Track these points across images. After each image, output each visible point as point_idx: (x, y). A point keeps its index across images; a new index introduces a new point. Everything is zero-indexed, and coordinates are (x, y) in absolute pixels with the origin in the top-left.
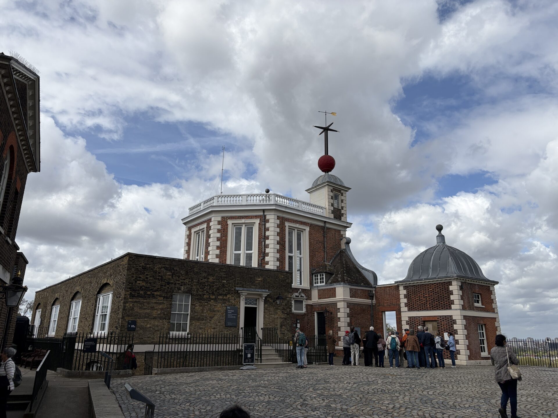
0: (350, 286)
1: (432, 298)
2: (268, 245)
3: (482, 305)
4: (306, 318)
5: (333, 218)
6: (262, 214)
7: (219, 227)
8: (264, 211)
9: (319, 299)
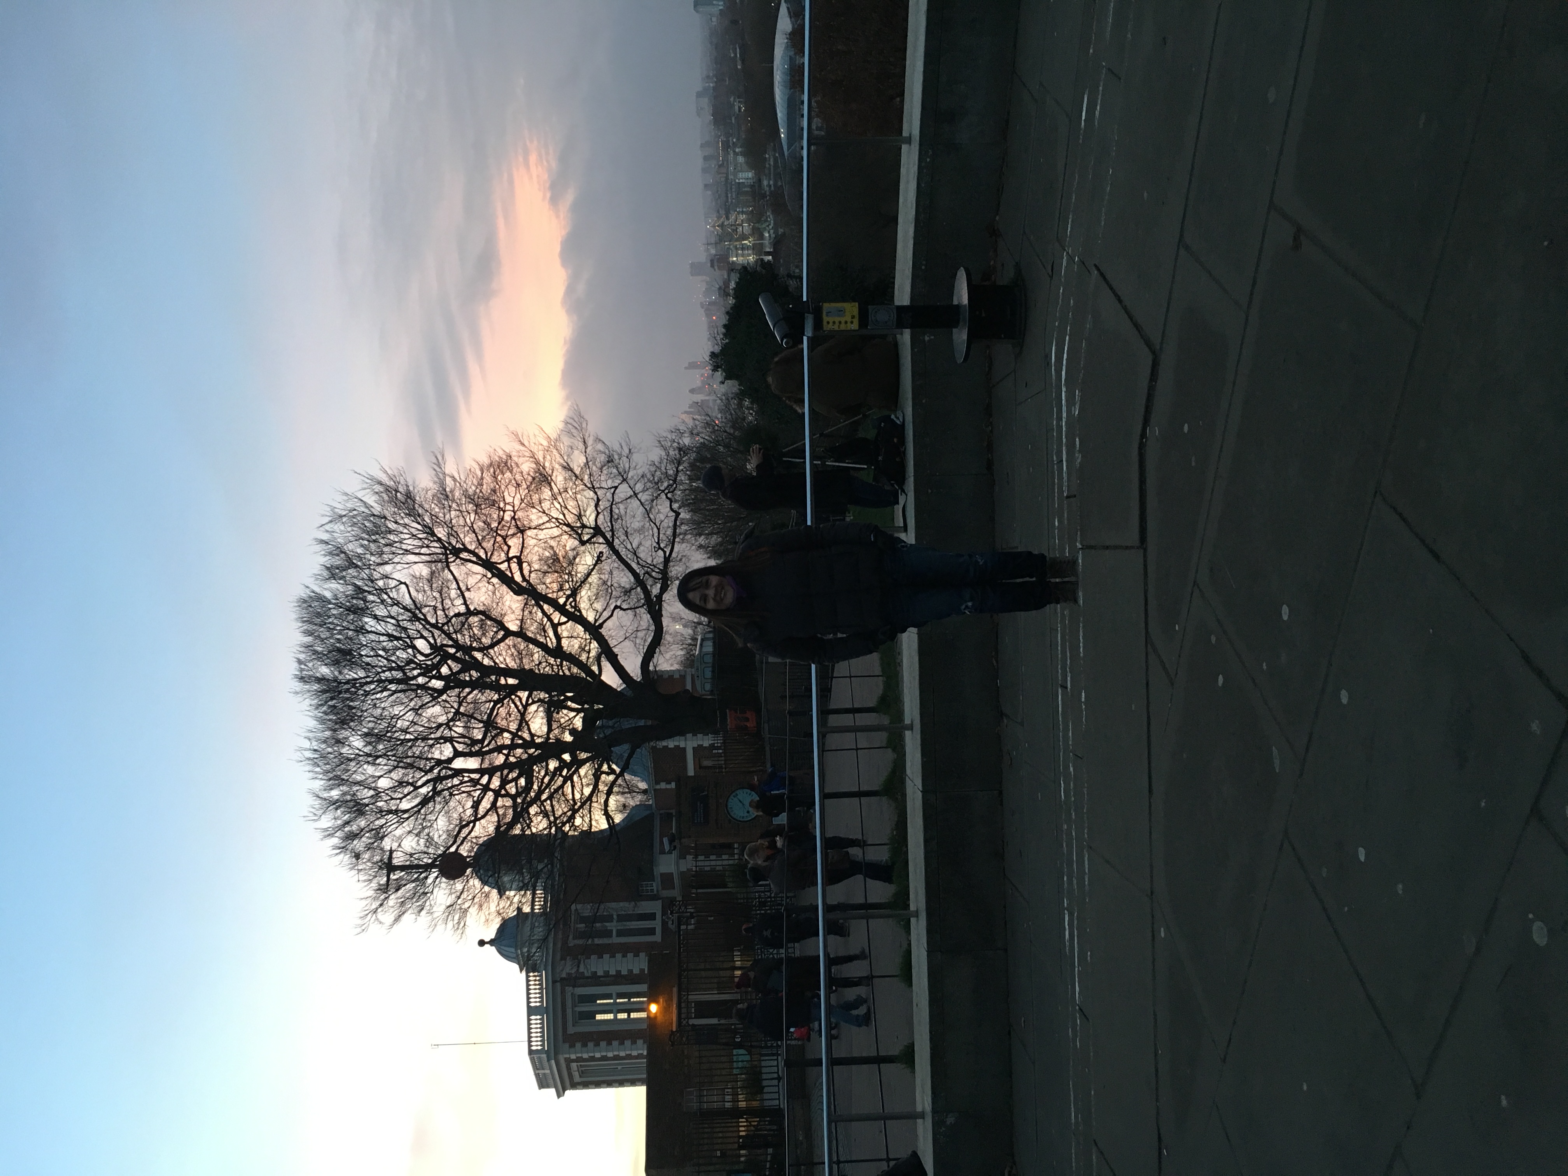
2: (605, 972)
6: (558, 984)
7: (578, 1045)
8: (554, 982)
9: (674, 888)
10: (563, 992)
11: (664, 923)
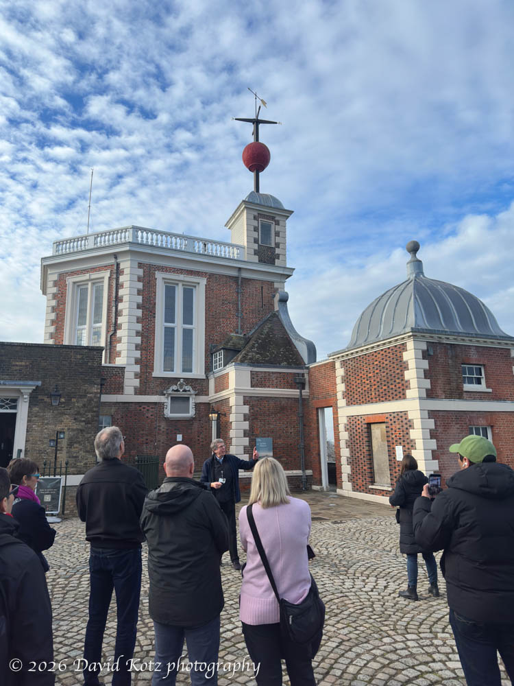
0: (251, 369)
1: (379, 380)
3: (488, 387)
4: (196, 425)
5: (257, 261)
6: (112, 261)
7: (55, 290)
8: (115, 256)
9: (216, 392)
10: (105, 267)
11: (175, 380)
